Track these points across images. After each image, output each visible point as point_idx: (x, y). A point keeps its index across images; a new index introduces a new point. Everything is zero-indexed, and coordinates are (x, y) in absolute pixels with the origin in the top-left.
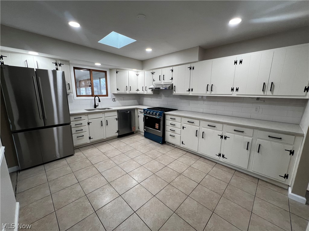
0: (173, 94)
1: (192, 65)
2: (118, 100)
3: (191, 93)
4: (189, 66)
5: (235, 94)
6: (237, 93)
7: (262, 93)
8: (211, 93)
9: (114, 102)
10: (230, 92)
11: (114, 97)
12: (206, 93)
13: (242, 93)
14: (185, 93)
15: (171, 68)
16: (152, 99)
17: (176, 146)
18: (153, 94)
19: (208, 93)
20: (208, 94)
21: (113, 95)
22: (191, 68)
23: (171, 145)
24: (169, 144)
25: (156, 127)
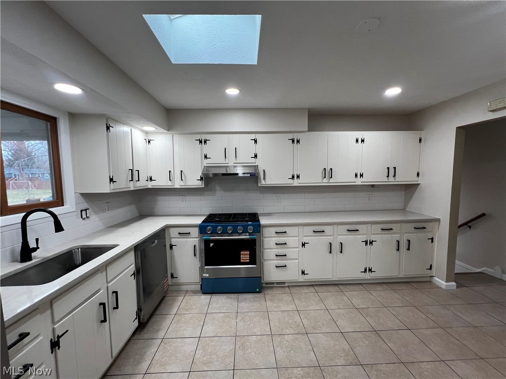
0: (259, 185)
1: (296, 137)
2: (96, 212)
3: (296, 183)
4: (291, 136)
5: (359, 181)
6: (362, 179)
7: (386, 179)
8: (329, 181)
9: (87, 221)
10: (353, 179)
11: (85, 205)
12: (322, 181)
13: (368, 179)
14: (285, 181)
15: (253, 136)
16: (187, 197)
17: (286, 285)
18: (203, 186)
19: (325, 180)
20: (325, 182)
21: (82, 199)
22: (293, 141)
23: (275, 285)
24: (271, 285)
25: (243, 259)
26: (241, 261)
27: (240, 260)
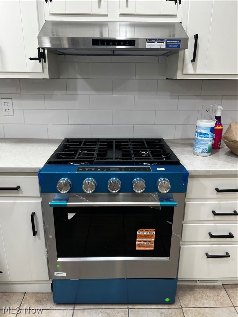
25: (140, 246)
26: (137, 248)
27: (135, 245)
